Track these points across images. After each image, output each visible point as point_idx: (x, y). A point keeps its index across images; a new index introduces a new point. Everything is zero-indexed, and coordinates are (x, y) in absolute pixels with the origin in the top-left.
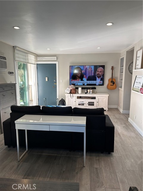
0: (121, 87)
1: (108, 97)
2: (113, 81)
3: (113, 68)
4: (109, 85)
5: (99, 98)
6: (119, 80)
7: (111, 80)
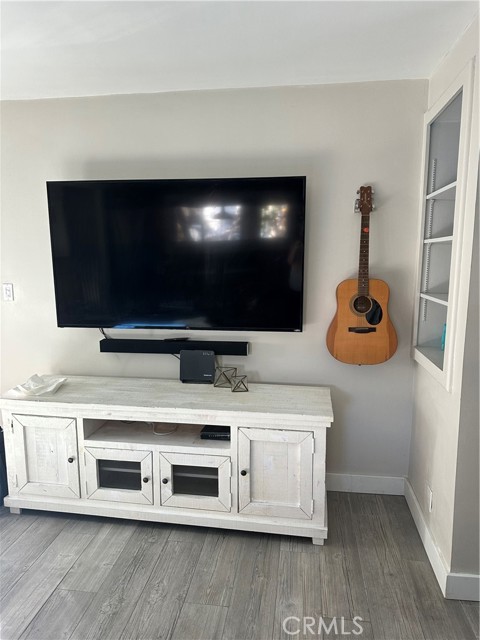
0: (436, 349)
1: (330, 433)
2: (374, 294)
3: (366, 201)
4: (343, 331)
5: (254, 435)
6: (414, 292)
7: (354, 293)
